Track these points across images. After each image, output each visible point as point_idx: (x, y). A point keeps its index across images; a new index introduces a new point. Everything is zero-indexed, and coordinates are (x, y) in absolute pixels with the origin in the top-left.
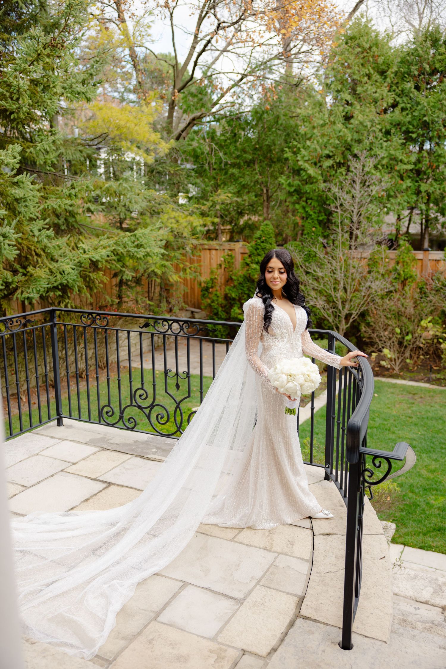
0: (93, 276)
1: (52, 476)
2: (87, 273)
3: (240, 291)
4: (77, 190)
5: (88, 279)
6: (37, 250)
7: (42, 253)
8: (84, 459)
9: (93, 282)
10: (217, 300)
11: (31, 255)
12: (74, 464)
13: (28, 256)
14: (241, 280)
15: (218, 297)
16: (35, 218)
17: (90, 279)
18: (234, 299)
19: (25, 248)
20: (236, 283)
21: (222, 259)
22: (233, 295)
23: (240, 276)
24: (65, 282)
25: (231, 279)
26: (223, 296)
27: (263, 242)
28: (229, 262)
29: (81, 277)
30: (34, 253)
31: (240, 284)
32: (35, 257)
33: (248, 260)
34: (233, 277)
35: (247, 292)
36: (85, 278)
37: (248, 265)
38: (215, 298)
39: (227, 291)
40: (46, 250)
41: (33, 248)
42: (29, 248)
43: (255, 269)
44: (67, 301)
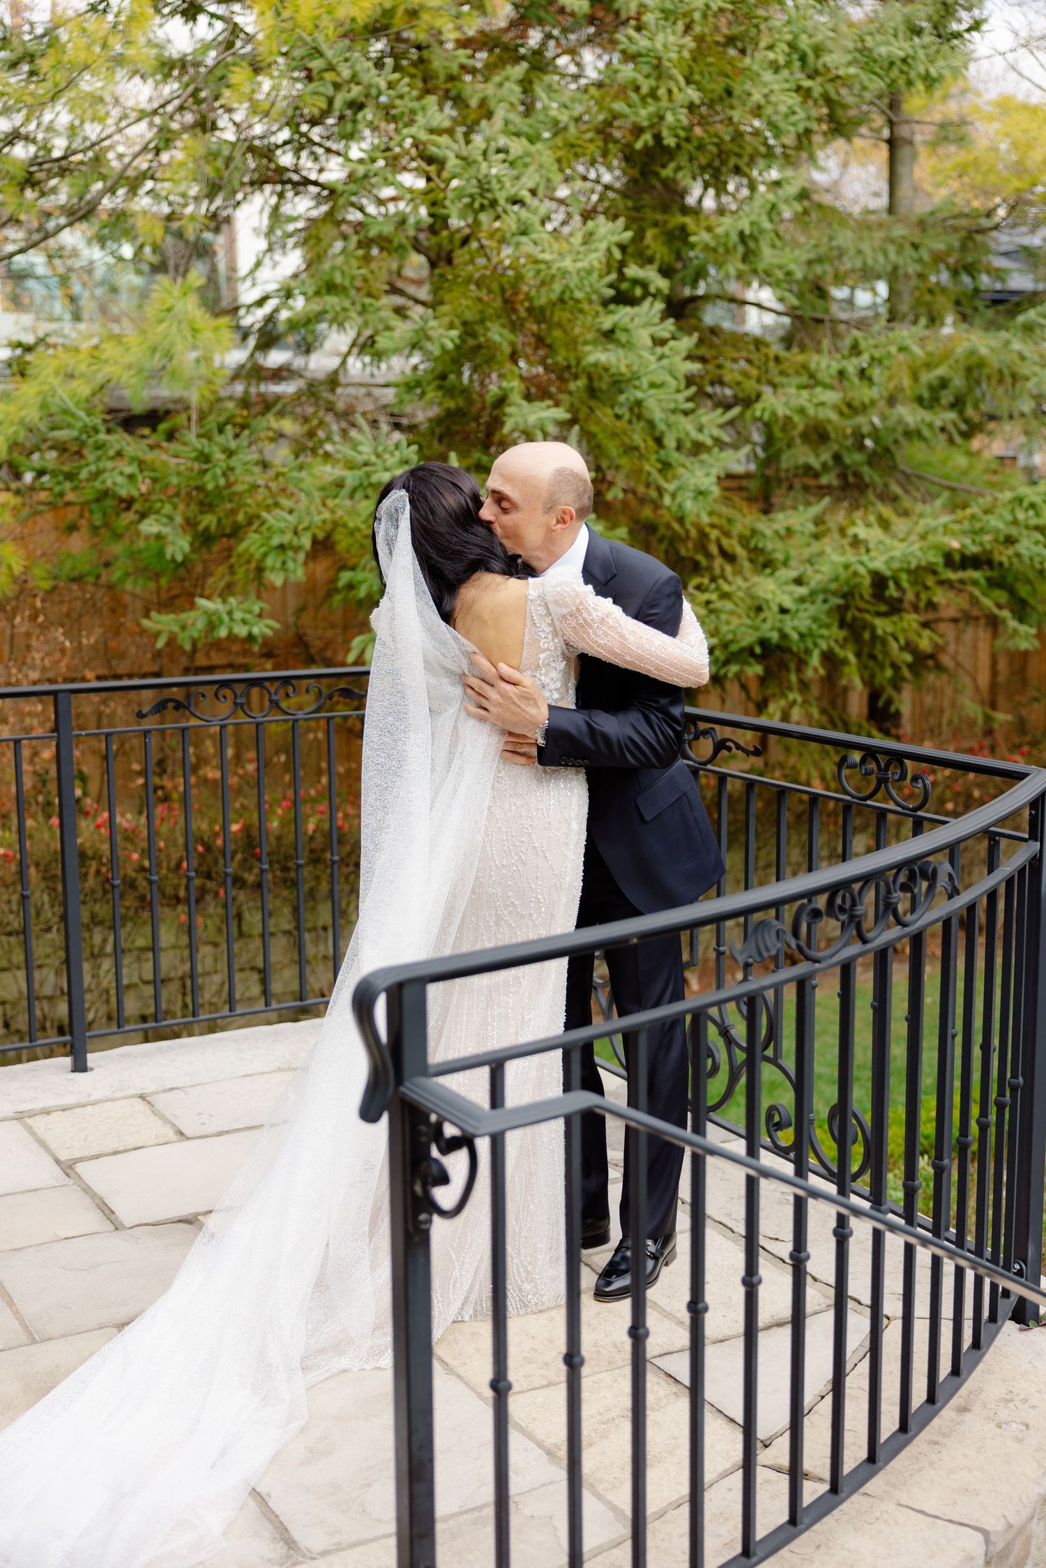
0: (883, 625)
2: (868, 617)
4: (864, 360)
5: (867, 635)
6: (725, 542)
7: (740, 551)
9: (884, 643)
11: (708, 555)
13: (700, 558)
16: (709, 442)
17: (874, 635)
19: (693, 533)
24: (774, 636)
29: (842, 624)
30: (714, 549)
32: (718, 562)
36: (854, 629)
40: (752, 544)
41: (714, 534)
42: (703, 535)
44: (794, 696)
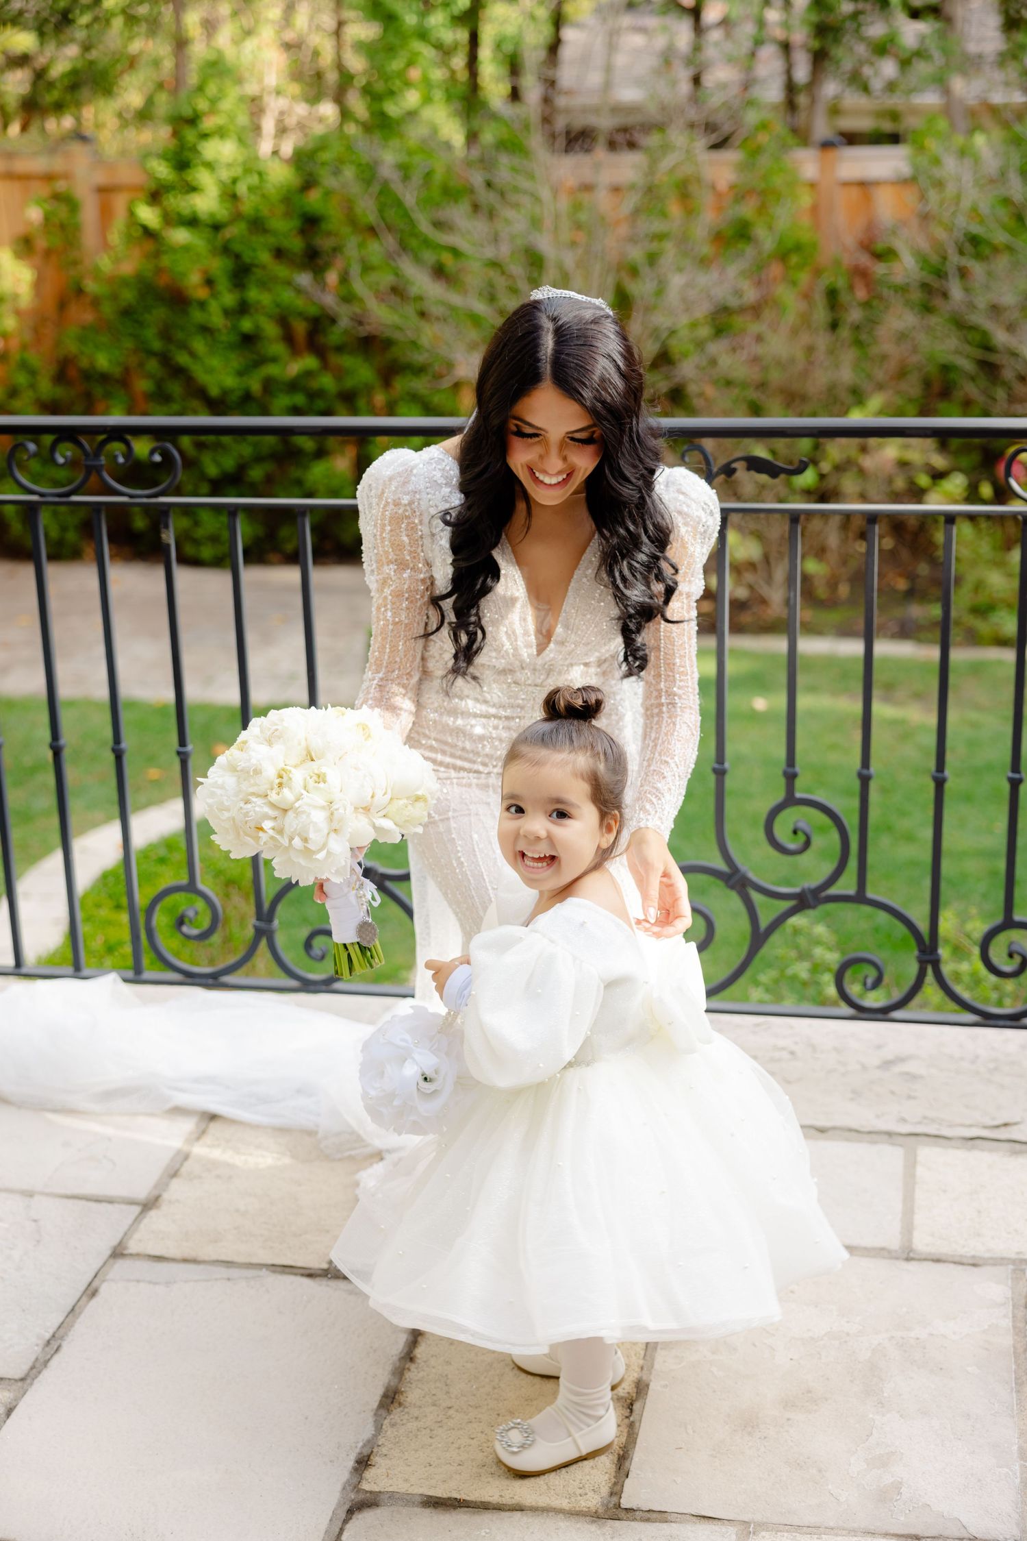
1: (91, 1292)
3: (129, 344)
8: (175, 1174)
10: (32, 386)
12: (149, 1205)
14: (128, 296)
15: (33, 373)
18: (104, 378)
20: (108, 309)
21: (35, 214)
22: (103, 361)
23: (124, 282)
25: (80, 291)
26: (52, 369)
27: (205, 136)
28: (62, 227)
31: (127, 313)
33: (148, 215)
34: (91, 286)
35: (157, 345)
37: (148, 233)
38: (21, 379)
39: (72, 347)
43: (186, 249)
